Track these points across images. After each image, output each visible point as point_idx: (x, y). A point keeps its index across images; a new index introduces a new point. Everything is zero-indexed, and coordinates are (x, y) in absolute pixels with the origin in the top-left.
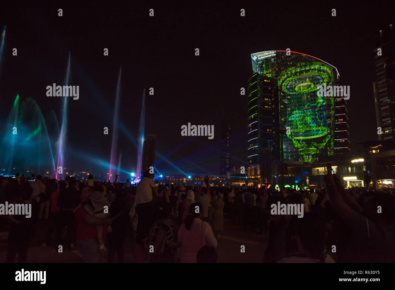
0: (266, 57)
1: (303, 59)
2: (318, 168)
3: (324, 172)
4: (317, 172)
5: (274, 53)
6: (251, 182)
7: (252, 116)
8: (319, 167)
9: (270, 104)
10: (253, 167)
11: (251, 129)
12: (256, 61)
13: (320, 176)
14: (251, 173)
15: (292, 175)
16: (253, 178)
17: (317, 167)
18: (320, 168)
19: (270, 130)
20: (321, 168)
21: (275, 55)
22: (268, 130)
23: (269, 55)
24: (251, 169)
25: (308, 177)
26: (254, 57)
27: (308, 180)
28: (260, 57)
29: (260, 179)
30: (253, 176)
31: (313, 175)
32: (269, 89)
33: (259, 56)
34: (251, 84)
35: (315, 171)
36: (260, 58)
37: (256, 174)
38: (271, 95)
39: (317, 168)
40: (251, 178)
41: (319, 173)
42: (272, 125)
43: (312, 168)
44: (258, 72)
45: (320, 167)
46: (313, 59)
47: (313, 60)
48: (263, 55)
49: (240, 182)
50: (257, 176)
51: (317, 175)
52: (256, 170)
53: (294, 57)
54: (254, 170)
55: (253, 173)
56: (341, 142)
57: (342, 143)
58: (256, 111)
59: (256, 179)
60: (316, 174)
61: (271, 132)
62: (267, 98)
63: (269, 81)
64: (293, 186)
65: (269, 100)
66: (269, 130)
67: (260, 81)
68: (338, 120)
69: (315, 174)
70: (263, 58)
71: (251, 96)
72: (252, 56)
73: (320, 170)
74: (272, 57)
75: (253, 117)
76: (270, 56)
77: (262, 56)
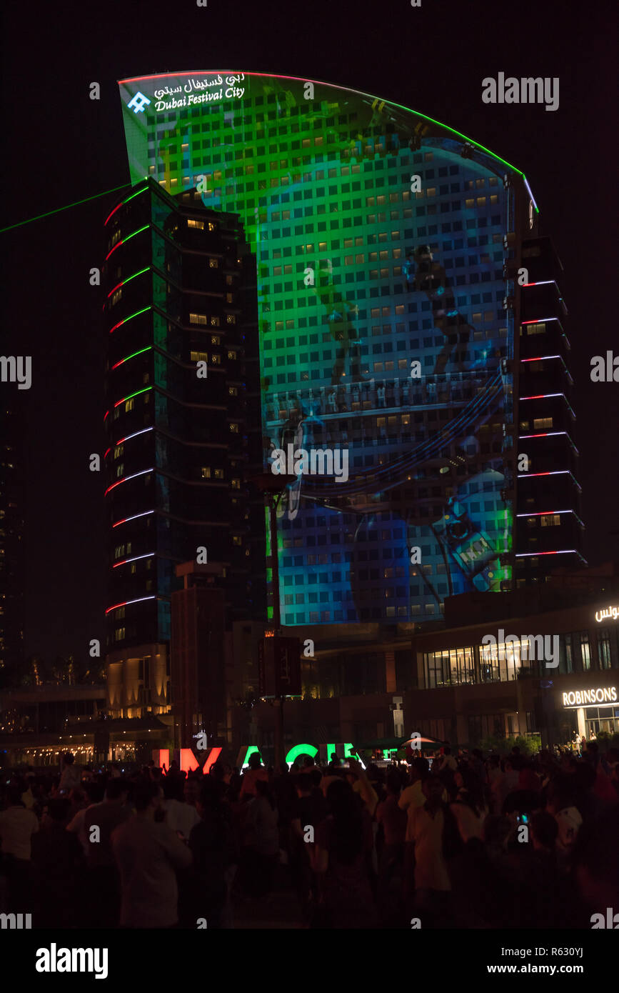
0: (196, 100)
1: (372, 125)
2: (445, 654)
3: (472, 673)
4: (439, 673)
5: (237, 85)
6: (126, 739)
7: (128, 402)
8: (449, 648)
9: (214, 340)
10: (133, 662)
11: (120, 469)
12: (144, 122)
13: (452, 689)
14: (123, 695)
15: (324, 691)
16: (134, 719)
17: (442, 650)
18: (453, 653)
19: (217, 472)
20: (460, 652)
21: (239, 93)
22: (206, 472)
23: (211, 90)
24: (123, 672)
25: (398, 701)
26: (133, 96)
27: (398, 715)
28: (166, 98)
29: (170, 722)
30: (134, 706)
31: (421, 687)
32: (212, 265)
33: (159, 94)
34: (123, 236)
35: (432, 666)
36: (168, 106)
37: (148, 697)
38: (221, 296)
39: (438, 655)
40: (126, 719)
41: (450, 676)
42: (225, 447)
43: (419, 656)
44: (155, 177)
45: (456, 647)
46: (419, 125)
47: (421, 130)
48: (178, 90)
49: (64, 743)
50: (156, 705)
51: (444, 689)
52: (146, 672)
53: (332, 110)
54: (141, 677)
55: (133, 694)
56: (544, 524)
57: (552, 528)
58: (147, 377)
59: (150, 720)
60: (435, 680)
61: (219, 480)
62: (199, 313)
63: (211, 227)
64: (331, 749)
65: (209, 320)
66: (212, 473)
67: (168, 225)
68: (531, 424)
69: (432, 681)
70: (180, 104)
71: (119, 302)
72: (123, 92)
73: (453, 660)
74: (228, 105)
75: (129, 406)
76: (216, 97)
77: (178, 97)
